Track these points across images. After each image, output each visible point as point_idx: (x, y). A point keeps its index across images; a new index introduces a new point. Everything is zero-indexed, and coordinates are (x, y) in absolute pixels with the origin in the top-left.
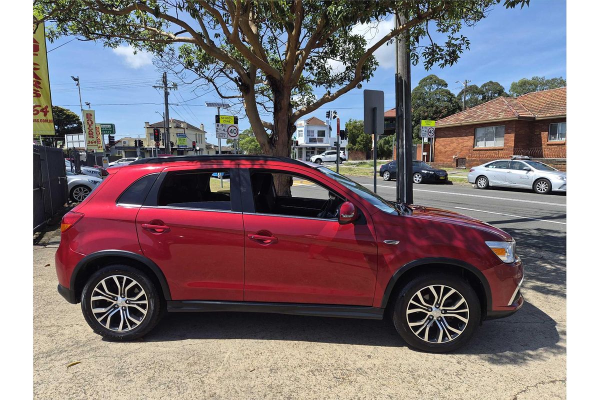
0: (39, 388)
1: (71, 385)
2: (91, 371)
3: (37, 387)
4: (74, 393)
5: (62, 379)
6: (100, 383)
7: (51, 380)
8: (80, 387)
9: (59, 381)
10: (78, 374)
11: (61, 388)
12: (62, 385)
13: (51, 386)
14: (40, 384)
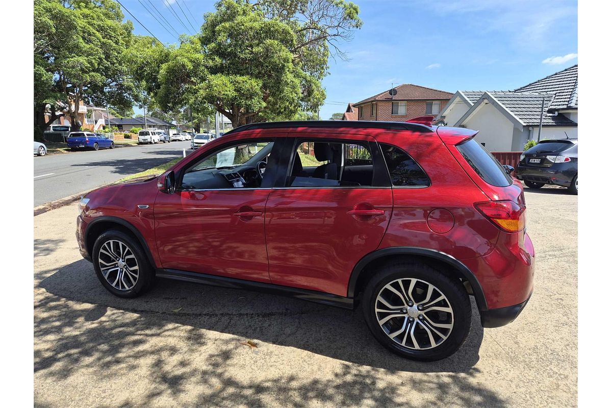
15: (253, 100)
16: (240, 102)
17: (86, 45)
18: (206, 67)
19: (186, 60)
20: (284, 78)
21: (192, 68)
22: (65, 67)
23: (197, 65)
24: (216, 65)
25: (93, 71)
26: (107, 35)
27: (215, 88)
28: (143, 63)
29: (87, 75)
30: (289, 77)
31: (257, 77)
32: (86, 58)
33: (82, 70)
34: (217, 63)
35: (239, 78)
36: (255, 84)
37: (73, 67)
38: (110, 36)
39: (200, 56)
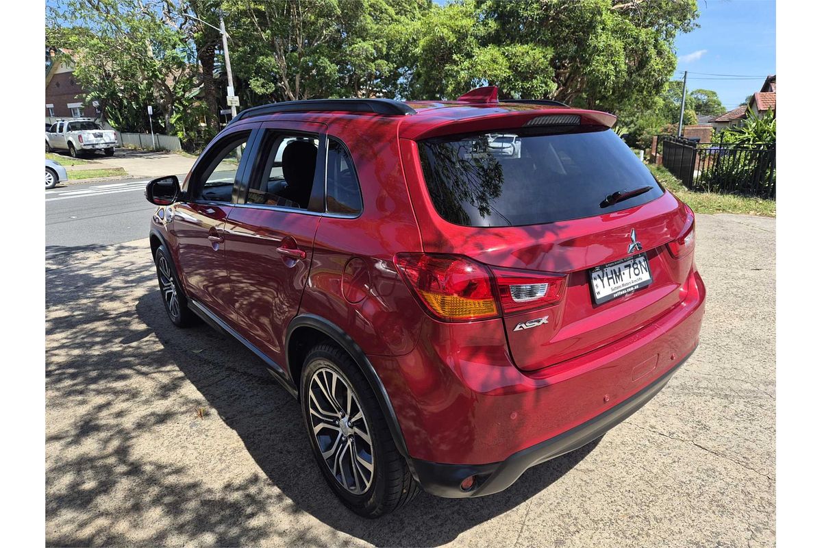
15: (535, 81)
16: (515, 85)
17: (374, 26)
18: (476, 37)
19: (445, 31)
20: (592, 41)
21: (455, 40)
22: (350, 56)
23: (462, 35)
24: (490, 33)
25: (382, 58)
26: (401, 10)
27: (479, 67)
28: (408, 41)
29: (373, 65)
30: (601, 39)
31: (545, 44)
32: (372, 42)
33: (367, 58)
34: (490, 30)
35: (519, 49)
36: (541, 55)
37: (358, 55)
38: (405, 11)
39: (468, 22)
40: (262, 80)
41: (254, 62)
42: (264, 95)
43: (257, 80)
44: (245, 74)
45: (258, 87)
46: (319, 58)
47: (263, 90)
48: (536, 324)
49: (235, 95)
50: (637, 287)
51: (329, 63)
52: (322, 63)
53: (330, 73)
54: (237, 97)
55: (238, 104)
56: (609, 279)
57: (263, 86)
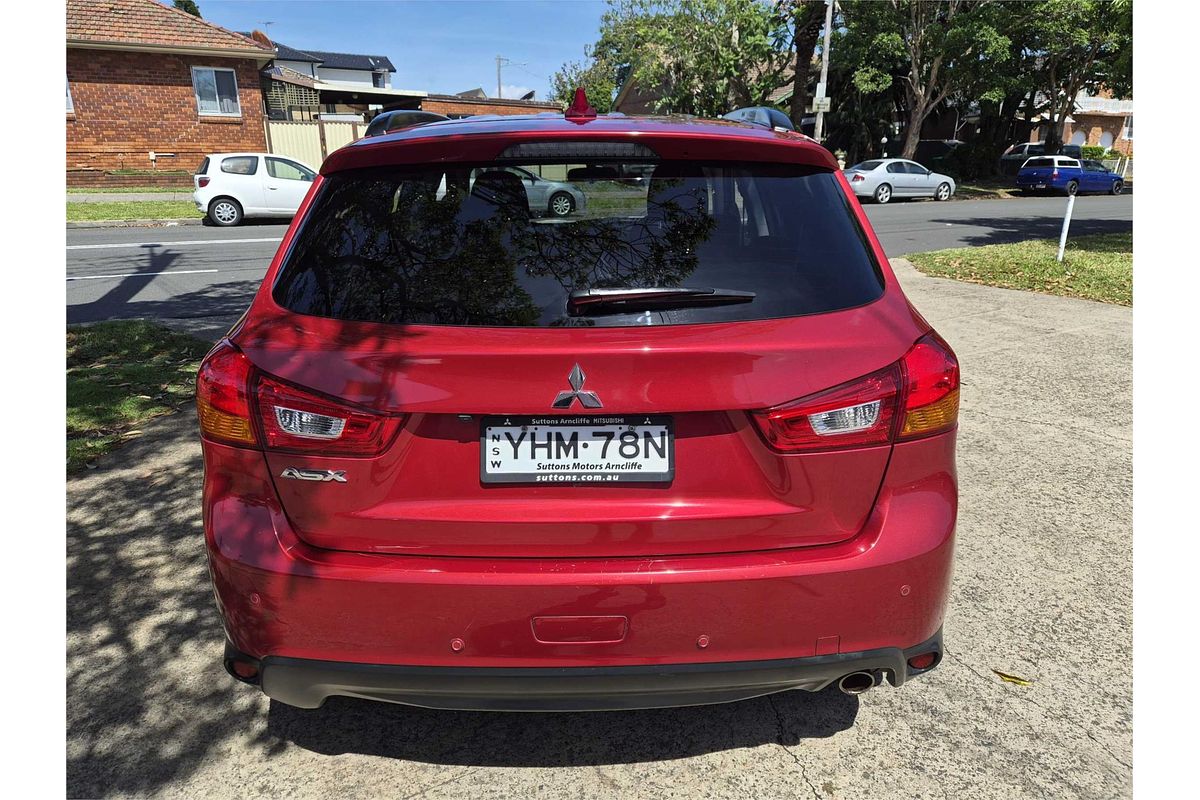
0: (1121, 689)
1: (1064, 646)
2: (1002, 638)
3: (1124, 694)
4: (1076, 630)
5: (1065, 671)
6: (1021, 610)
7: (1085, 687)
8: (1055, 632)
9: (1074, 670)
10: (1027, 655)
11: (1086, 655)
12: (1076, 659)
13: (1097, 673)
14: (1115, 696)
40: (874, 71)
41: (869, 43)
42: (872, 94)
43: (867, 71)
44: (850, 62)
45: (866, 81)
46: (980, 27)
47: (872, 87)
48: (320, 477)
49: (827, 96)
50: (616, 479)
51: (996, 35)
52: (983, 35)
53: (995, 52)
54: (829, 99)
55: (827, 109)
56: (534, 446)
57: (873, 80)
